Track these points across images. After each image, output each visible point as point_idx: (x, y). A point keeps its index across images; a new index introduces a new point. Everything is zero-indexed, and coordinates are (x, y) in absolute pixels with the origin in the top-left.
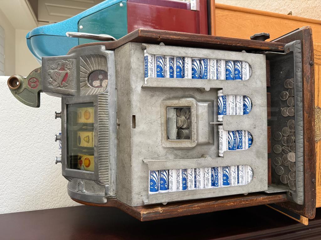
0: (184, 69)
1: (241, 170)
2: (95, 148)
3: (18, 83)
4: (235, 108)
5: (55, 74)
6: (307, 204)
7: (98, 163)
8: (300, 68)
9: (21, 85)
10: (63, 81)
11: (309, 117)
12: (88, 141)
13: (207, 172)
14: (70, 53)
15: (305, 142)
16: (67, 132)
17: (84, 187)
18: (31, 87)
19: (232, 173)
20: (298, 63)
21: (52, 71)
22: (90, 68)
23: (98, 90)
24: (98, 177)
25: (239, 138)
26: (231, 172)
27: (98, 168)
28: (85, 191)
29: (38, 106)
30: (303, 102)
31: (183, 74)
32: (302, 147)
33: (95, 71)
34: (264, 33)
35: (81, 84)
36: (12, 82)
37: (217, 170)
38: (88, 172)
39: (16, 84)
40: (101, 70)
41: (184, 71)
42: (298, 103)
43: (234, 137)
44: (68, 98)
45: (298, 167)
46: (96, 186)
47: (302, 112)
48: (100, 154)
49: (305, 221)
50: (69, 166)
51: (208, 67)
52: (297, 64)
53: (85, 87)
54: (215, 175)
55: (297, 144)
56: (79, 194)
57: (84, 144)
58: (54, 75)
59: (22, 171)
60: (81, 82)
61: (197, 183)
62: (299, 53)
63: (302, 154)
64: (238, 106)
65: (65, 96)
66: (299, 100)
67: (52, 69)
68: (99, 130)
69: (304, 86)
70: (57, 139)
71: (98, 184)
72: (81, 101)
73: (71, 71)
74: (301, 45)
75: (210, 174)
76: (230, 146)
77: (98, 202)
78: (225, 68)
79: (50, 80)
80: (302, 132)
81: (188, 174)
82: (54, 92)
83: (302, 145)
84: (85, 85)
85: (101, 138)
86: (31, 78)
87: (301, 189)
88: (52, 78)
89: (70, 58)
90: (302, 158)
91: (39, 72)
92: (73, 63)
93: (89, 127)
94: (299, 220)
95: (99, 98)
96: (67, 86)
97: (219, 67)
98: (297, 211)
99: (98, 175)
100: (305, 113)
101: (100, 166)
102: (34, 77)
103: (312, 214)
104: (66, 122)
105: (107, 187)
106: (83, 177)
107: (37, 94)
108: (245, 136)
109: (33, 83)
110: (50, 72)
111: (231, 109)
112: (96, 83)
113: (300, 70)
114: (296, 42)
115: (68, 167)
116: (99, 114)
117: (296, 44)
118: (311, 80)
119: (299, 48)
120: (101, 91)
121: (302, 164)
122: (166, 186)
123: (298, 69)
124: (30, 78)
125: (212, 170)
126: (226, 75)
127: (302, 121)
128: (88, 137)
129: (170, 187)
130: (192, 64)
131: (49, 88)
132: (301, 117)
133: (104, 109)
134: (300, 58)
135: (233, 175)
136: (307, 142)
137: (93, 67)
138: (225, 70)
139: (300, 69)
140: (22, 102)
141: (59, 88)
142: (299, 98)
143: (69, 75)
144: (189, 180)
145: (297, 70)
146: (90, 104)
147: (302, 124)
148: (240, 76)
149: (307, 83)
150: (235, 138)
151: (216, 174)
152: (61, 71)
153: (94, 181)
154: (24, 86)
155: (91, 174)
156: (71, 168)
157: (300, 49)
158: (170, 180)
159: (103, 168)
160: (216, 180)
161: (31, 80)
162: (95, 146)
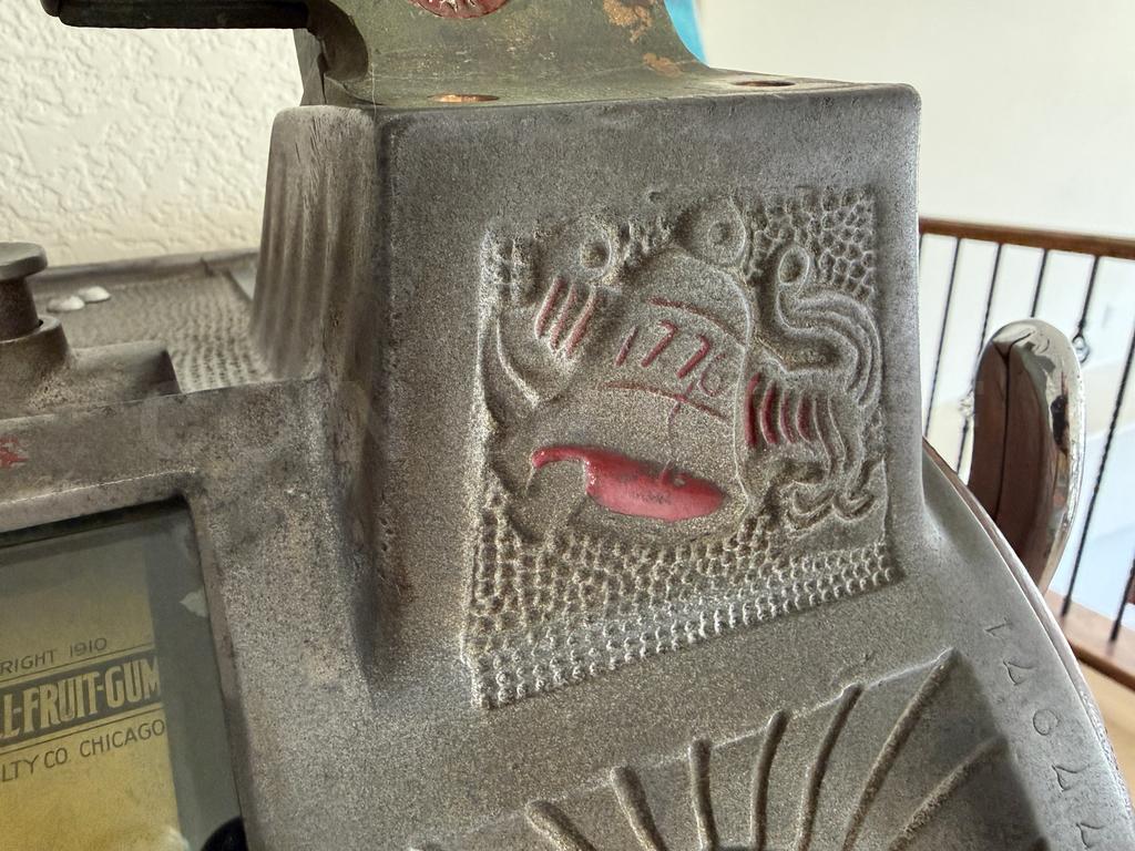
58: (682, 315)
67: (768, 266)
96: (533, 538)
141: (483, 422)
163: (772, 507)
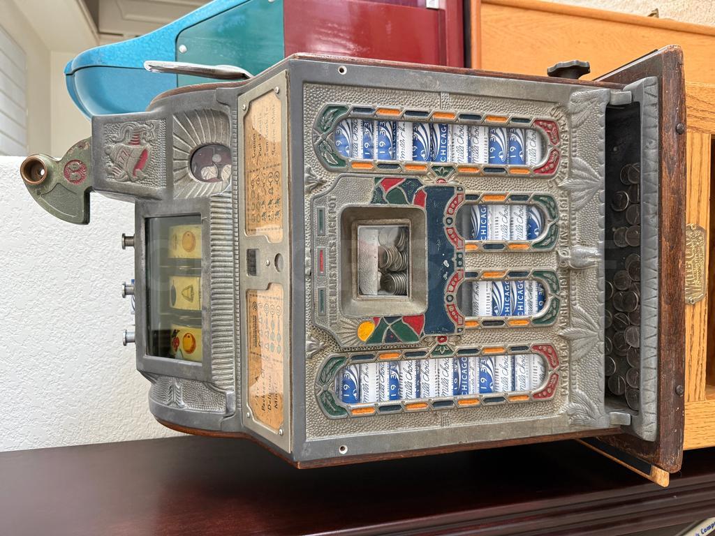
0: (395, 142)
1: (521, 363)
2: (204, 313)
3: (43, 172)
4: (509, 228)
5: (120, 152)
6: (663, 440)
7: (210, 345)
8: (656, 140)
9: (49, 175)
10: (137, 167)
11: (672, 248)
12: (190, 297)
13: (444, 366)
14: (152, 108)
15: (663, 303)
16: (147, 278)
17: (182, 395)
18: (71, 181)
19: (500, 370)
20: (649, 127)
21: (113, 146)
22: (195, 139)
23: (210, 187)
24: (211, 373)
25: (518, 294)
26: (498, 367)
27: (210, 354)
28: (183, 403)
29: (86, 221)
30: (660, 217)
31: (393, 153)
32: (655, 316)
33: (205, 146)
34: (577, 62)
35: (174, 173)
36: (31, 168)
37: (467, 362)
38: (190, 363)
39: (39, 173)
40: (218, 144)
41: (395, 146)
42: (649, 217)
43: (505, 291)
44: (149, 205)
45: (645, 359)
46: (207, 394)
47: (657, 237)
48: (214, 326)
49: (662, 478)
50: (151, 352)
51: (449, 137)
52: (648, 130)
53: (184, 182)
54: (462, 374)
55: (644, 308)
56: (171, 410)
57: (182, 304)
58: (118, 155)
59: (56, 360)
60: (175, 170)
61: (423, 391)
62: (653, 105)
63: (655, 331)
64: (515, 223)
65: (143, 201)
66: (651, 212)
67: (114, 141)
68: (213, 275)
69: (663, 180)
70: (126, 293)
71: (211, 389)
72: (175, 210)
73: (154, 146)
74: (657, 87)
75: (451, 371)
76: (496, 311)
77: (210, 428)
78: (487, 140)
79: (110, 166)
80: (656, 281)
81: (402, 371)
82: (118, 192)
83: (655, 311)
84: (184, 176)
85: (215, 290)
86: (71, 162)
87: (652, 407)
88: (113, 162)
89: (152, 117)
90: (656, 338)
91: (86, 148)
92: (157, 127)
93: (192, 268)
94: (649, 474)
95: (213, 204)
96: (145, 178)
97: (473, 138)
98: (642, 455)
99: (211, 370)
100: (663, 239)
101: (215, 350)
102: (76, 158)
103: (676, 463)
104: (144, 256)
105: (230, 395)
106: (179, 374)
107: (82, 197)
108: (530, 290)
109: (74, 172)
110: (109, 148)
111: (499, 230)
112: (208, 172)
113: (655, 143)
114: (647, 80)
115: (149, 353)
116: (213, 240)
117: (645, 87)
118: (679, 167)
119: (653, 95)
120: (216, 190)
121: (655, 352)
122: (355, 395)
123: (651, 143)
124: (68, 162)
125: (455, 364)
126: (490, 154)
127: (657, 258)
128: (190, 289)
129: (362, 398)
130: (414, 131)
131: (108, 183)
132: (655, 250)
133: (223, 229)
134: (655, 117)
135: (501, 375)
136: (666, 303)
137: (201, 138)
138: (487, 143)
139: (654, 141)
140: (52, 212)
141: (129, 183)
142: (651, 206)
143: (148, 155)
144: (404, 384)
145: (648, 144)
146: (194, 217)
147: (656, 265)
148: (521, 156)
149: (669, 173)
150: (507, 294)
151: (464, 371)
152: (131, 147)
153: (203, 382)
154: (55, 179)
155: (196, 367)
156: (156, 355)
157: (656, 97)
158: (363, 382)
159: (221, 355)
160: (465, 384)
161: (71, 166)
162: (204, 308)
163: (149, 141)
